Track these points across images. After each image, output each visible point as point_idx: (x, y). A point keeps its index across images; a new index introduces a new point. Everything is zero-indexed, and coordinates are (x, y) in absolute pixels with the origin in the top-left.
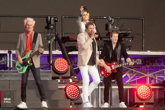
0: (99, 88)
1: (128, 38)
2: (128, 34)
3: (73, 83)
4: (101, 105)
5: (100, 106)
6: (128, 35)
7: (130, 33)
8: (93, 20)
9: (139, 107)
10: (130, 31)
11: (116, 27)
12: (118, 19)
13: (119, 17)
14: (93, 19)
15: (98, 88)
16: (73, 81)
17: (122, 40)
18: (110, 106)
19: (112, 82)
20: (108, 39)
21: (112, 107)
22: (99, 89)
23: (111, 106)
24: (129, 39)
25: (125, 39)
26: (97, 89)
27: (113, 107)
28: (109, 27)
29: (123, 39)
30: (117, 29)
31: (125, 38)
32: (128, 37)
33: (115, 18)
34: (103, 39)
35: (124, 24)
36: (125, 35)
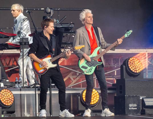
0: (36, 93)
2: (70, 29)
3: (5, 88)
5: (38, 115)
6: (70, 30)
7: (73, 27)
8: (28, 12)
10: (73, 25)
11: (56, 20)
12: (58, 10)
13: (59, 8)
14: (27, 11)
15: (34, 93)
16: (4, 86)
17: (64, 35)
18: (50, 114)
19: (52, 86)
21: (51, 116)
22: (36, 94)
23: (51, 115)
24: (72, 34)
25: (67, 35)
26: (34, 94)
27: (53, 116)
30: (57, 21)
31: (66, 33)
32: (70, 31)
33: (54, 10)
35: (66, 16)
36: (67, 30)
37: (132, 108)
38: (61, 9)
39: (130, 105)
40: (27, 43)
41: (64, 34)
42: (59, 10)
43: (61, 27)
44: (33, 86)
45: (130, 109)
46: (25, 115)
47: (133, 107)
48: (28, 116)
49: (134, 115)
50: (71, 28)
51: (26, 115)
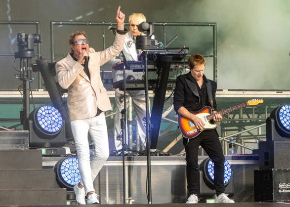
0: (124, 164)
1: (183, 63)
2: (181, 57)
3: (72, 156)
4: (129, 200)
5: (127, 202)
6: (182, 59)
7: (187, 54)
9: (205, 202)
10: (187, 50)
11: (158, 42)
12: (164, 26)
13: (165, 23)
15: (122, 164)
16: (71, 152)
17: (171, 68)
18: (147, 201)
19: (151, 153)
20: (142, 67)
21: (150, 203)
22: (124, 166)
23: (149, 201)
24: (185, 66)
25: (176, 67)
26: (121, 166)
27: (153, 203)
28: (144, 42)
29: (171, 66)
30: (160, 44)
31: (176, 63)
32: (182, 61)
33: (155, 25)
34: (132, 66)
35: (176, 35)
36: (177, 58)
37: (284, 191)
38: (169, 24)
39: (281, 186)
40: (109, 81)
41: (173, 66)
42: (166, 25)
43: (167, 55)
44: (119, 153)
45: (280, 191)
46: (105, 201)
47: (285, 189)
48: (111, 202)
49: (286, 202)
50: (184, 55)
51: (109, 201)
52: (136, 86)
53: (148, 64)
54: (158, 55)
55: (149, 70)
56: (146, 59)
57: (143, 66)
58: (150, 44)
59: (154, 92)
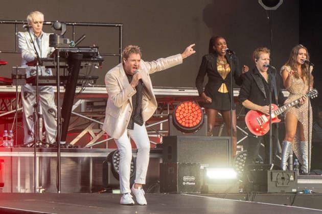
0: (35, 155)
1: (92, 61)
2: (91, 55)
4: (40, 189)
5: (38, 190)
6: (91, 57)
7: (96, 53)
8: (26, 27)
9: (112, 192)
10: (97, 49)
11: (70, 41)
12: (73, 25)
13: (74, 23)
14: (25, 25)
15: (33, 155)
17: (81, 65)
18: (57, 190)
19: (61, 145)
20: (54, 64)
21: (59, 192)
22: (35, 157)
23: (58, 191)
24: (94, 63)
25: (86, 64)
26: (32, 157)
27: (62, 193)
28: (56, 40)
29: (82, 63)
30: (71, 43)
31: (85, 61)
32: (92, 59)
33: (67, 25)
34: (44, 63)
35: (84, 35)
36: (87, 56)
37: (187, 183)
38: (77, 24)
39: (185, 178)
40: (23, 77)
41: (83, 64)
42: (75, 25)
43: (78, 53)
44: (31, 144)
45: (184, 183)
46: (17, 190)
47: (188, 181)
48: (22, 191)
49: (190, 194)
50: (94, 54)
51: (20, 189)
52: (48, 81)
53: (60, 61)
54: (70, 53)
55: (61, 67)
56: (59, 56)
57: (56, 63)
58: (63, 43)
59: (65, 88)
